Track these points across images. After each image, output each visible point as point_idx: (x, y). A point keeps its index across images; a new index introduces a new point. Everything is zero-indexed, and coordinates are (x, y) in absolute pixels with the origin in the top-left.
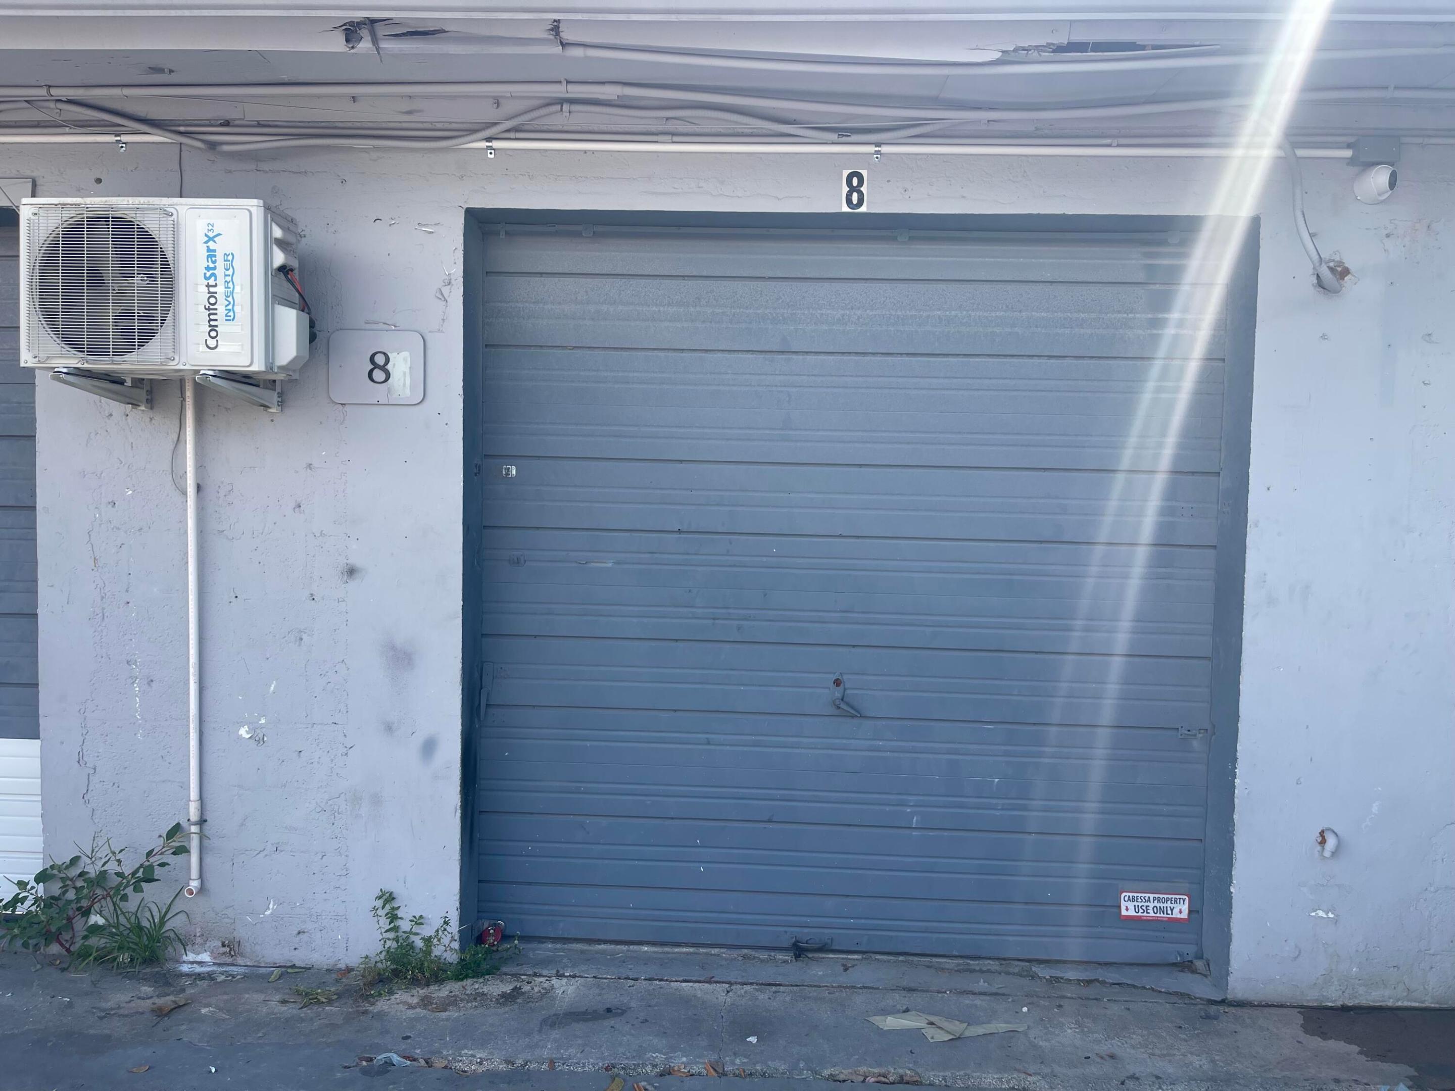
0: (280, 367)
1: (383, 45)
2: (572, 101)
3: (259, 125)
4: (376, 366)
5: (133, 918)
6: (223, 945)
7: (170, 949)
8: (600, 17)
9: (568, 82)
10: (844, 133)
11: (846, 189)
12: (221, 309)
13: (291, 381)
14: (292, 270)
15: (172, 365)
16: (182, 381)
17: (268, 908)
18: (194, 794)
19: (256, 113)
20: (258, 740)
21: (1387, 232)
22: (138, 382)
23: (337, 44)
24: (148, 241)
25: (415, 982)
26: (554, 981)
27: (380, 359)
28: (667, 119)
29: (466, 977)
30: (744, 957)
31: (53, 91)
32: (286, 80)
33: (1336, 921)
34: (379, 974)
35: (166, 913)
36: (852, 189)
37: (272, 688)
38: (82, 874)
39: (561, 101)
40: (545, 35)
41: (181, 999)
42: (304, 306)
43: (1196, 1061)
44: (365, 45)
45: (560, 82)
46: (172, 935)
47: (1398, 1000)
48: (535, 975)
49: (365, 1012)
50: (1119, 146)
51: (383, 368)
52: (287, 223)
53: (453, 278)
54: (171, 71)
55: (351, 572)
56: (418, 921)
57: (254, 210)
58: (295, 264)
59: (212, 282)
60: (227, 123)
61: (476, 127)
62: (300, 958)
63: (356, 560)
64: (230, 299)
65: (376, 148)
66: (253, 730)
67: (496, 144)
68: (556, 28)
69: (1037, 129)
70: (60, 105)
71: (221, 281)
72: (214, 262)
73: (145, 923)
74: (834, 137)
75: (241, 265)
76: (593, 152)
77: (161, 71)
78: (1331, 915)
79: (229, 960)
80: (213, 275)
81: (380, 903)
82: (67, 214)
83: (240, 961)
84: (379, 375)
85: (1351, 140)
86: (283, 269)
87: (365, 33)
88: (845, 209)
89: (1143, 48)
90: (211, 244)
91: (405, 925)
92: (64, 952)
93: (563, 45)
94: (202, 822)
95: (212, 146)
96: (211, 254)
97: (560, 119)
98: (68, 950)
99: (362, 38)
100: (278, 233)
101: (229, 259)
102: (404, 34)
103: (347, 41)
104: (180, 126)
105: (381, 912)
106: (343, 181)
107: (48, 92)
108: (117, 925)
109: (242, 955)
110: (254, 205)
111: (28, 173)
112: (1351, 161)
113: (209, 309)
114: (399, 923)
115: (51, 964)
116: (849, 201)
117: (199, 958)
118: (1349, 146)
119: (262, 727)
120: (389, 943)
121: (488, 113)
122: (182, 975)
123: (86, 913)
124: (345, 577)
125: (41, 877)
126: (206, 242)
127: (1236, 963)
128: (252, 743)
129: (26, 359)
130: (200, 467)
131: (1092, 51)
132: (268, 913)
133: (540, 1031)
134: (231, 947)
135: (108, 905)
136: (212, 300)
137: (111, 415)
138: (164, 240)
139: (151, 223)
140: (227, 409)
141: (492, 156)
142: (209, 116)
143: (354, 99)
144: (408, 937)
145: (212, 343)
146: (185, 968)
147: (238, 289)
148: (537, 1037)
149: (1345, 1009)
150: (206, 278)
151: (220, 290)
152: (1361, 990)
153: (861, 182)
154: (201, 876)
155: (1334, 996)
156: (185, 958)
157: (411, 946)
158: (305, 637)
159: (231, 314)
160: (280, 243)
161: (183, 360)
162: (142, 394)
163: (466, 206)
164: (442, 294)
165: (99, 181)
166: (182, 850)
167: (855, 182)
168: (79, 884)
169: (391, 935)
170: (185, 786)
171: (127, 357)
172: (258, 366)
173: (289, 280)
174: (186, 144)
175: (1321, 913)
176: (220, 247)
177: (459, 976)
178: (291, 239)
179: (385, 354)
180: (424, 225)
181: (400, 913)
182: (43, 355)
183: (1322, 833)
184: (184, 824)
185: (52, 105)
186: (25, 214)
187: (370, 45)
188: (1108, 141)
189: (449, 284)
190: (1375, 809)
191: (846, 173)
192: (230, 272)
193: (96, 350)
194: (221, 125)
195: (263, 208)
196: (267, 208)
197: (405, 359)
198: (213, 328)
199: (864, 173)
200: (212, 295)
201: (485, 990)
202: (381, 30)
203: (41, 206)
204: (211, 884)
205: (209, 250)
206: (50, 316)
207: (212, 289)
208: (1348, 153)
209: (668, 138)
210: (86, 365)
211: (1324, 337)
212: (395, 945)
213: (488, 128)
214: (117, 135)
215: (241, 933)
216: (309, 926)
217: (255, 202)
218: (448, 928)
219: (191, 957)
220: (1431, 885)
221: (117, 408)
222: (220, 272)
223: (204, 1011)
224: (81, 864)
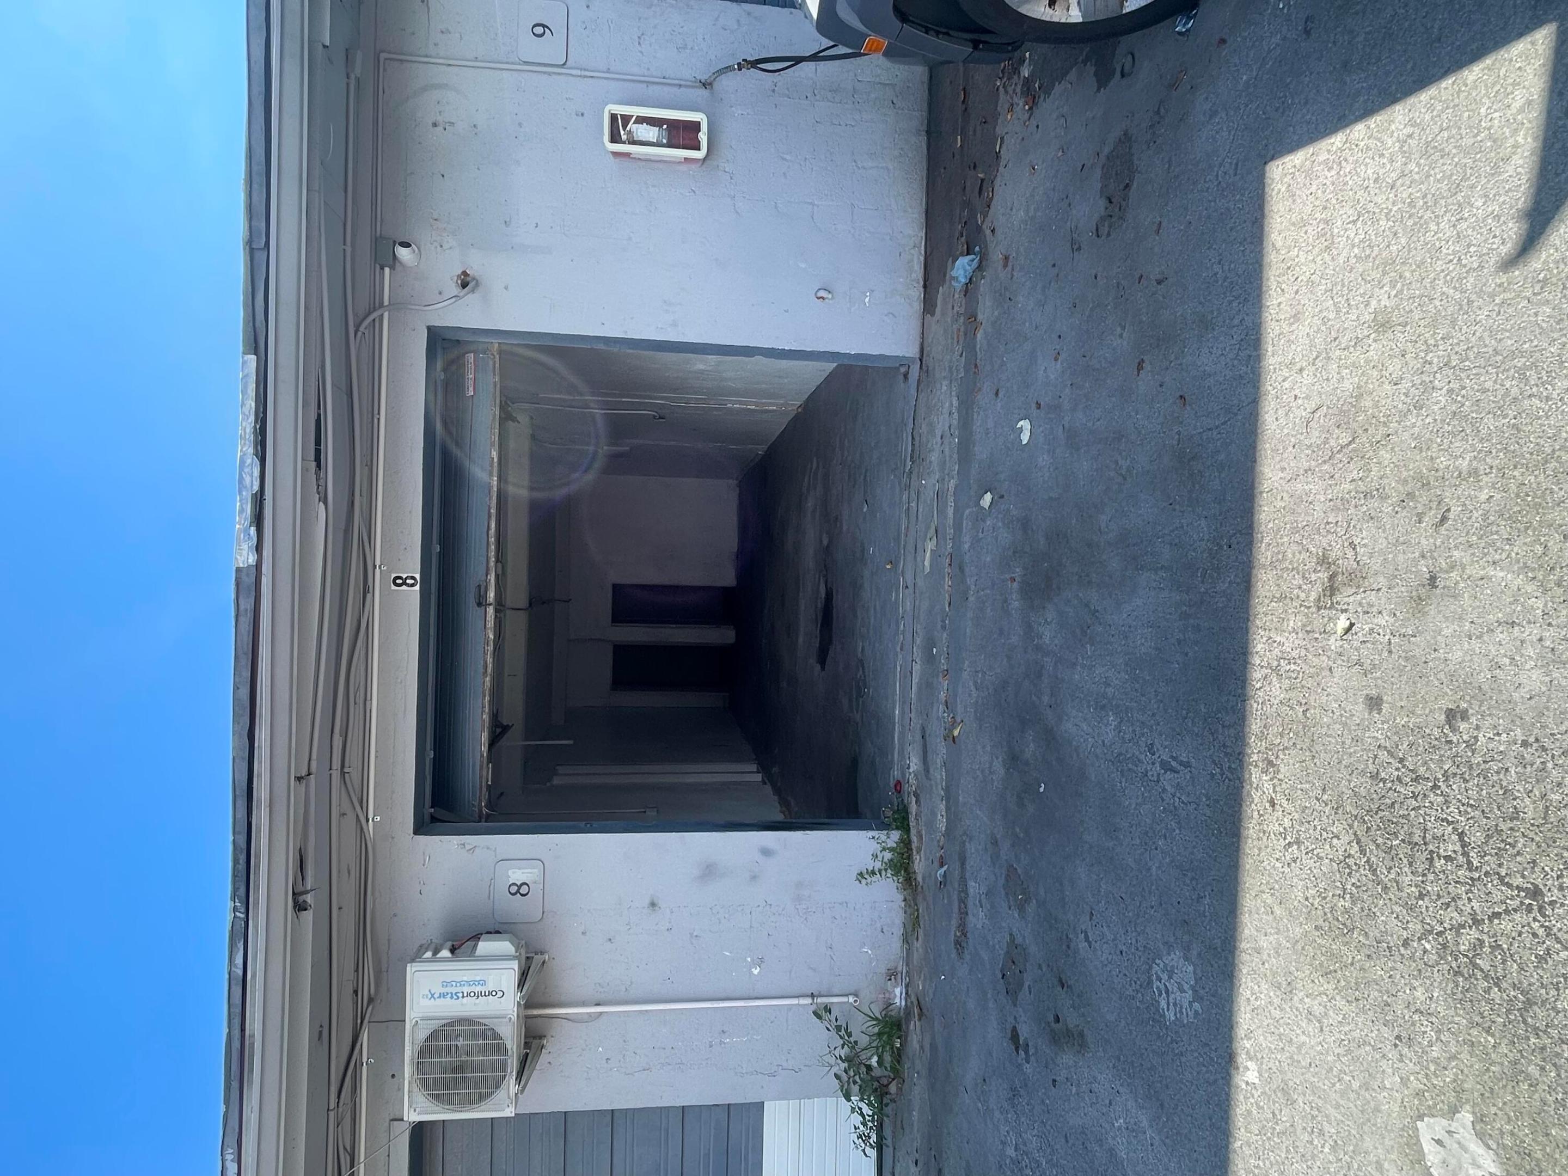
0: (516, 952)
1: (309, 888)
2: (343, 766)
3: (357, 971)
4: (518, 891)
5: (875, 1038)
6: (890, 980)
7: (893, 1013)
8: (293, 752)
9: (331, 769)
10: (366, 590)
11: (404, 587)
12: (478, 989)
13: (527, 945)
14: (453, 946)
15: (514, 1018)
16: (527, 1017)
17: (867, 952)
18: (795, 1001)
19: (349, 973)
20: (761, 962)
21: (438, 247)
22: (527, 1045)
23: (308, 916)
24: (434, 1035)
25: (910, 857)
26: (911, 770)
27: (514, 889)
28: (355, 704)
29: (908, 825)
30: (901, 649)
31: (331, 1108)
32: (328, 952)
33: (872, 291)
34: (906, 880)
35: (870, 1017)
36: (404, 583)
37: (728, 954)
38: (846, 1071)
39: (343, 773)
40: (303, 785)
41: (916, 1003)
42: (476, 937)
43: (944, 388)
44: (309, 898)
45: (331, 774)
46: (884, 1013)
47: (921, 253)
48: (908, 782)
49: (922, 887)
50: (379, 414)
51: (520, 887)
52: (422, 949)
53: (460, 842)
54: (321, 1026)
55: (653, 904)
56: (875, 857)
57: (414, 969)
58: (449, 944)
59: (460, 995)
60: (356, 992)
61: (359, 826)
62: (898, 931)
63: (647, 901)
64: (471, 983)
65: (373, 894)
66: (754, 964)
67: (371, 816)
68: (299, 779)
69: (367, 465)
70: (341, 1104)
71: (459, 989)
72: (448, 994)
73: (876, 1030)
74: (369, 596)
75: (449, 977)
76: (376, 751)
77: (321, 1033)
78: (868, 294)
79: (899, 975)
80: (456, 993)
81: (864, 881)
82: (416, 1089)
83: (900, 969)
84: (524, 890)
85: (378, 267)
86: (453, 950)
87: (301, 899)
88: (417, 588)
89: (319, 415)
90: (436, 996)
91: (878, 865)
92: (894, 1082)
93: (309, 774)
94: (812, 996)
95: (371, 1000)
96: (443, 995)
97: (355, 776)
98: (893, 1079)
99: (304, 901)
100: (429, 954)
101: (445, 984)
102: (302, 875)
103: (306, 909)
104: (357, 1023)
105: (869, 880)
106: (395, 915)
107: (331, 1110)
108: (877, 1048)
109: (896, 968)
110: (411, 969)
111: (387, 1124)
112: (392, 268)
113: (478, 996)
114: (876, 870)
115: (901, 1089)
116: (412, 585)
117: (898, 994)
118: (382, 268)
119: (753, 960)
120: (889, 875)
121: (350, 820)
122: (906, 1005)
123: (869, 1068)
124: (657, 908)
125: (848, 1097)
126: (435, 999)
127: (899, 353)
128: (763, 966)
129: (509, 1112)
130: (584, 1004)
131: (320, 446)
132: (870, 952)
133: (930, 780)
134: (892, 975)
135: (863, 1056)
136: (472, 994)
137: (550, 1063)
138: (435, 1025)
139: (422, 1035)
140: (546, 988)
141: (379, 818)
142: (351, 1004)
143: (340, 908)
144: (886, 863)
145: (500, 994)
146: (903, 1003)
147: (465, 979)
148: (933, 782)
149: (925, 286)
150: (458, 998)
151: (466, 989)
152: (914, 275)
153: (400, 578)
154: (847, 995)
155: (917, 293)
156: (898, 1004)
157: (891, 860)
158: (695, 934)
159: (481, 982)
160: (436, 952)
161: (511, 1012)
162: (535, 1043)
163: (412, 835)
164: (470, 849)
165: (393, 1076)
166: (828, 1010)
167: (399, 581)
168: (852, 1073)
169: (883, 873)
170: (790, 1007)
171: (509, 1047)
172: (515, 965)
173: (459, 948)
174: (370, 1018)
175: (867, 300)
176: (438, 990)
177: (907, 830)
178: (433, 946)
179: (510, 886)
180: (425, 861)
181: (870, 869)
182: (508, 1101)
183: (818, 298)
184: (814, 1007)
185: (340, 1110)
186: (415, 1117)
187: (309, 895)
188: (376, 421)
189: (464, 845)
190: (803, 266)
191: (394, 587)
192: (454, 984)
193: (503, 1067)
194: (357, 995)
195: (414, 964)
196: (413, 961)
197: (514, 873)
198: (490, 993)
199: (394, 575)
200: (469, 995)
201: (914, 813)
202: (300, 888)
203: (410, 1106)
204: (852, 990)
205: (440, 997)
206: (482, 1098)
207: (465, 995)
208: (387, 270)
209: (368, 703)
210: (514, 1073)
211: (506, 288)
212: (889, 871)
213: (360, 821)
214: (362, 1065)
215: (883, 969)
216: (878, 925)
217: (408, 968)
218: (876, 837)
219: (897, 1000)
220: (850, 232)
221: (544, 1058)
222: (454, 990)
223: (921, 988)
224: (839, 1073)
